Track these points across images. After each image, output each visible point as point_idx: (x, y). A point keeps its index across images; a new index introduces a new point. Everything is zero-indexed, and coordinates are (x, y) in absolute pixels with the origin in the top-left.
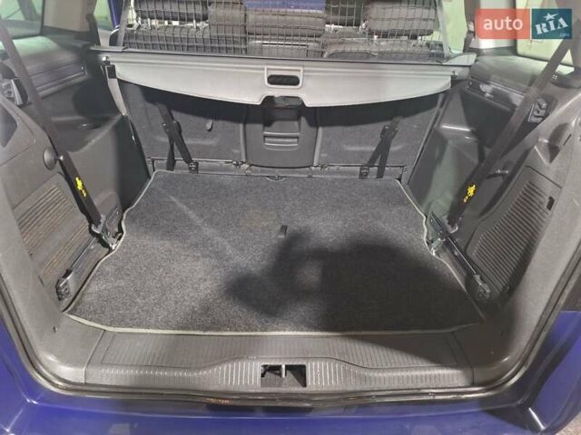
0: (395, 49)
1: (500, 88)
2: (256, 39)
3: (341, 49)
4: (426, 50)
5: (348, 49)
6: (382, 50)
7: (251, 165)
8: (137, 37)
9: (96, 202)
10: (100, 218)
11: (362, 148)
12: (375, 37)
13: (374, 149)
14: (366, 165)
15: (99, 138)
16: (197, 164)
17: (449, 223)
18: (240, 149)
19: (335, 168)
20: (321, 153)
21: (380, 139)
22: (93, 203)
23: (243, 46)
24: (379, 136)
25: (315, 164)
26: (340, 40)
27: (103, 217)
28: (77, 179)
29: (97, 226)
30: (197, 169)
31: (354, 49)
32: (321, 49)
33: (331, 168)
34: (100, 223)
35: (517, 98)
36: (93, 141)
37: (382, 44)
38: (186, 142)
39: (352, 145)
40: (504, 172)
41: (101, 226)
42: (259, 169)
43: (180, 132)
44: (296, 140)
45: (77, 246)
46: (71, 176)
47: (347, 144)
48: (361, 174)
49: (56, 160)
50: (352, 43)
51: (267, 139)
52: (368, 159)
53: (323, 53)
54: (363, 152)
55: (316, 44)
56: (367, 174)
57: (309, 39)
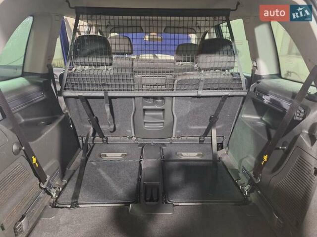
0: (214, 77)
1: (275, 98)
2: (138, 74)
3: (184, 78)
4: (230, 77)
5: (188, 78)
6: (207, 78)
7: (137, 138)
8: (74, 75)
9: (45, 169)
10: (47, 177)
11: (200, 127)
12: (203, 71)
13: (206, 127)
14: (202, 136)
15: (49, 130)
16: (107, 138)
17: (254, 177)
18: (131, 130)
19: (185, 138)
20: (176, 130)
21: (209, 122)
22: (42, 170)
23: (131, 78)
24: (208, 120)
25: (173, 136)
26: (184, 73)
27: (48, 176)
28: (33, 157)
29: (44, 184)
30: (107, 141)
31: (191, 77)
32: (173, 79)
33: (183, 138)
34: (46, 181)
35: (286, 105)
36: (46, 133)
37: (206, 74)
38: (101, 127)
39: (194, 126)
40: (283, 148)
41: (46, 183)
42: (142, 140)
43: (98, 121)
44: (162, 124)
45: (30, 198)
46: (29, 157)
47: (191, 125)
48: (200, 141)
49: (20, 149)
50: (190, 75)
51: (146, 124)
52: (204, 133)
53: (174, 80)
54: (200, 129)
55: (171, 76)
56: (203, 141)
57: (167, 73)
